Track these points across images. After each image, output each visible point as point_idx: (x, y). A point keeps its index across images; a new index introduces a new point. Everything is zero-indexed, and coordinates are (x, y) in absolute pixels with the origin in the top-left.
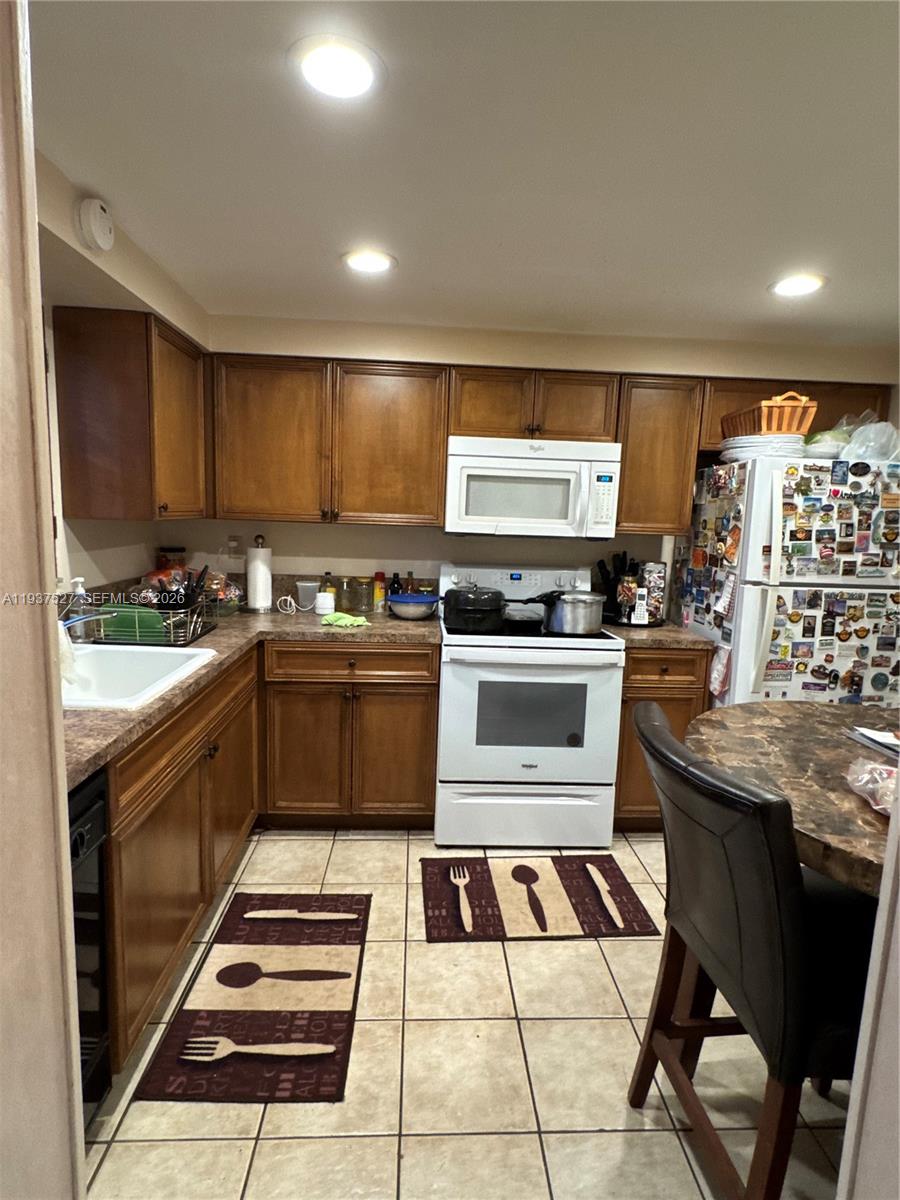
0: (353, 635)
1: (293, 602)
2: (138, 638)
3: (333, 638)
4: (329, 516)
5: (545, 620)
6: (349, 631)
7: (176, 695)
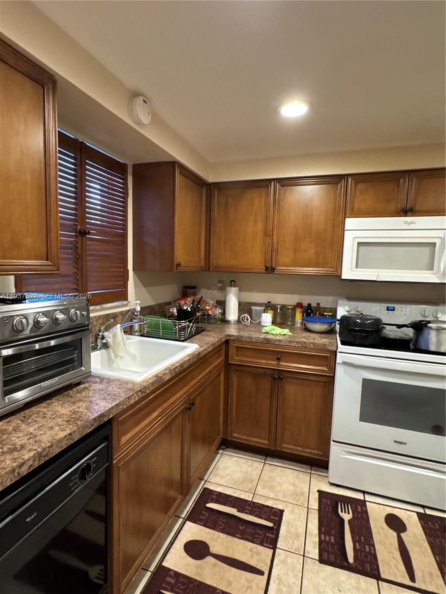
0: (280, 341)
1: (249, 317)
2: (161, 334)
3: (268, 341)
4: (270, 270)
5: (414, 340)
6: (278, 338)
7: (166, 374)
